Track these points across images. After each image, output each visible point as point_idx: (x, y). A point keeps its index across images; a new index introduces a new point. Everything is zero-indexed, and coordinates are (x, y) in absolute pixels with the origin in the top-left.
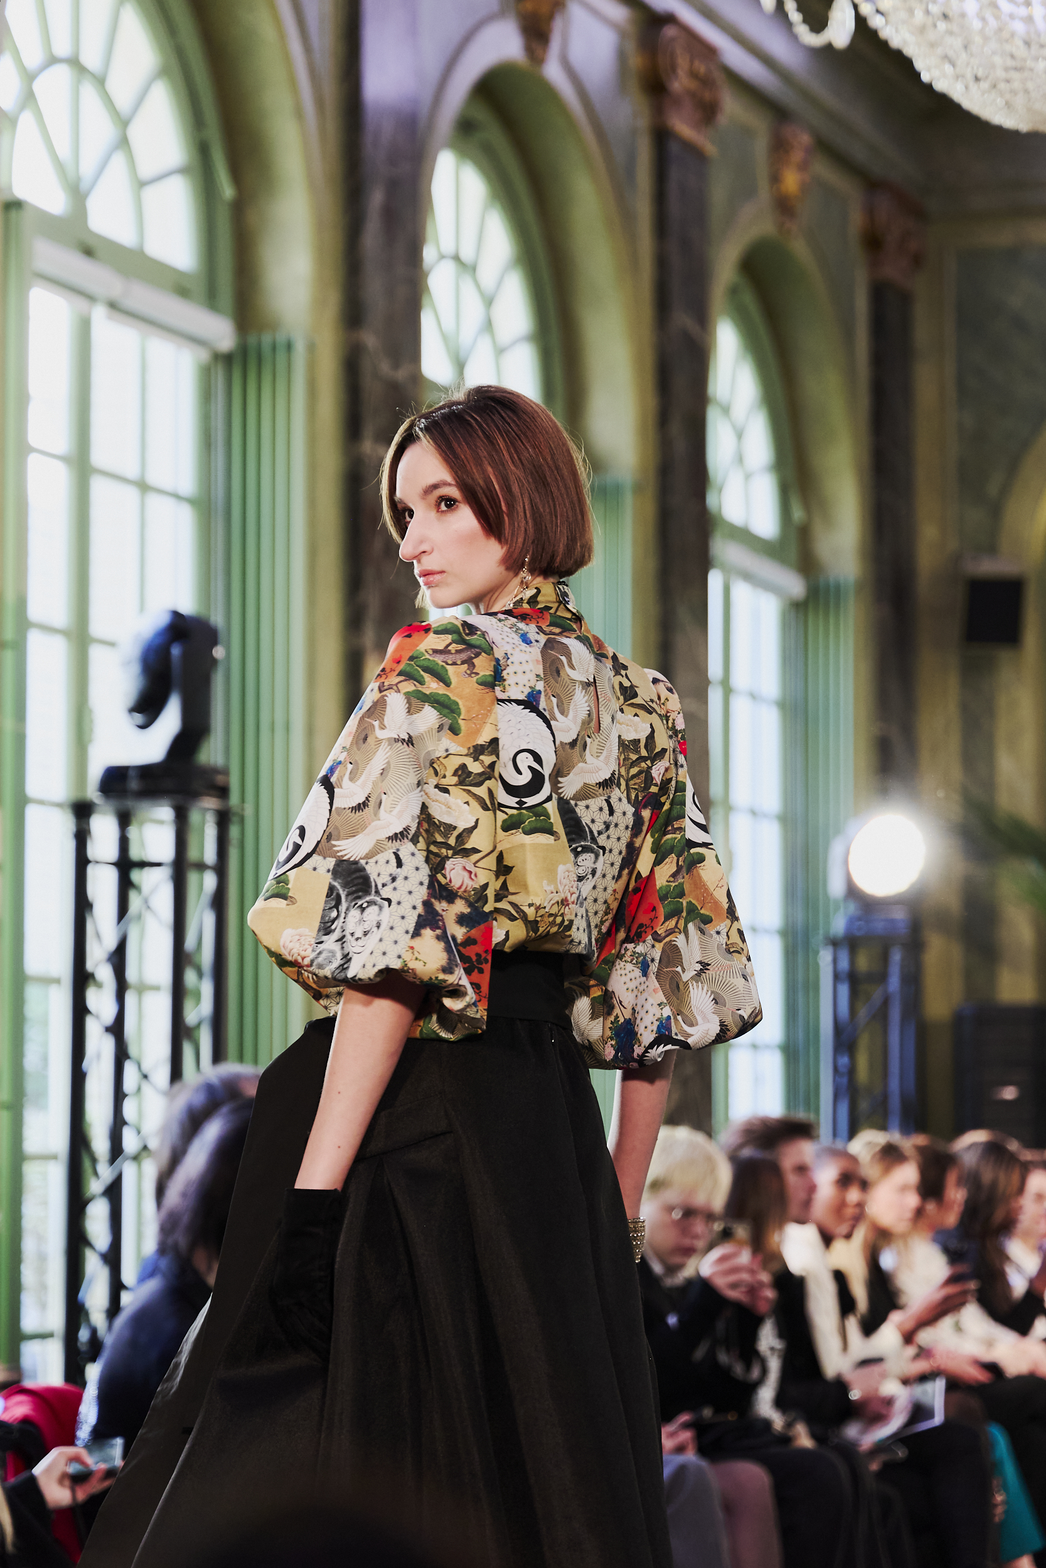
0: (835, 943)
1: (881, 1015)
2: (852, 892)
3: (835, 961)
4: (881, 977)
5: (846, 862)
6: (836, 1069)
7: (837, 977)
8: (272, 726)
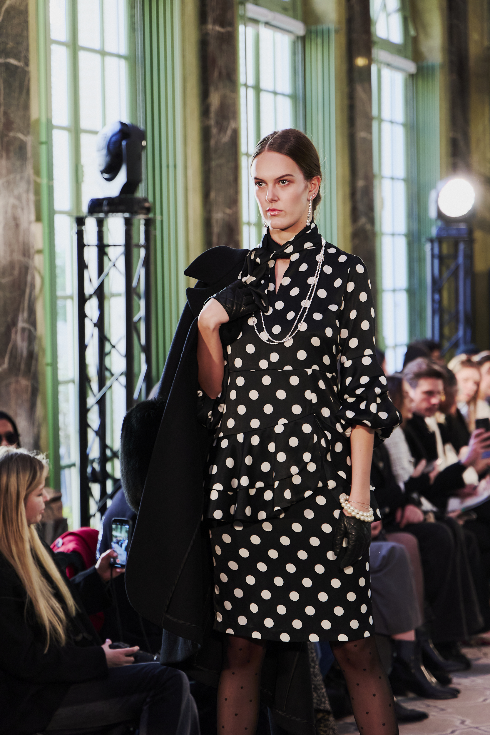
0: (432, 241)
1: (455, 274)
2: (440, 215)
3: (432, 249)
4: (455, 256)
5: (437, 202)
6: (433, 301)
7: (433, 256)
8: (168, 166)
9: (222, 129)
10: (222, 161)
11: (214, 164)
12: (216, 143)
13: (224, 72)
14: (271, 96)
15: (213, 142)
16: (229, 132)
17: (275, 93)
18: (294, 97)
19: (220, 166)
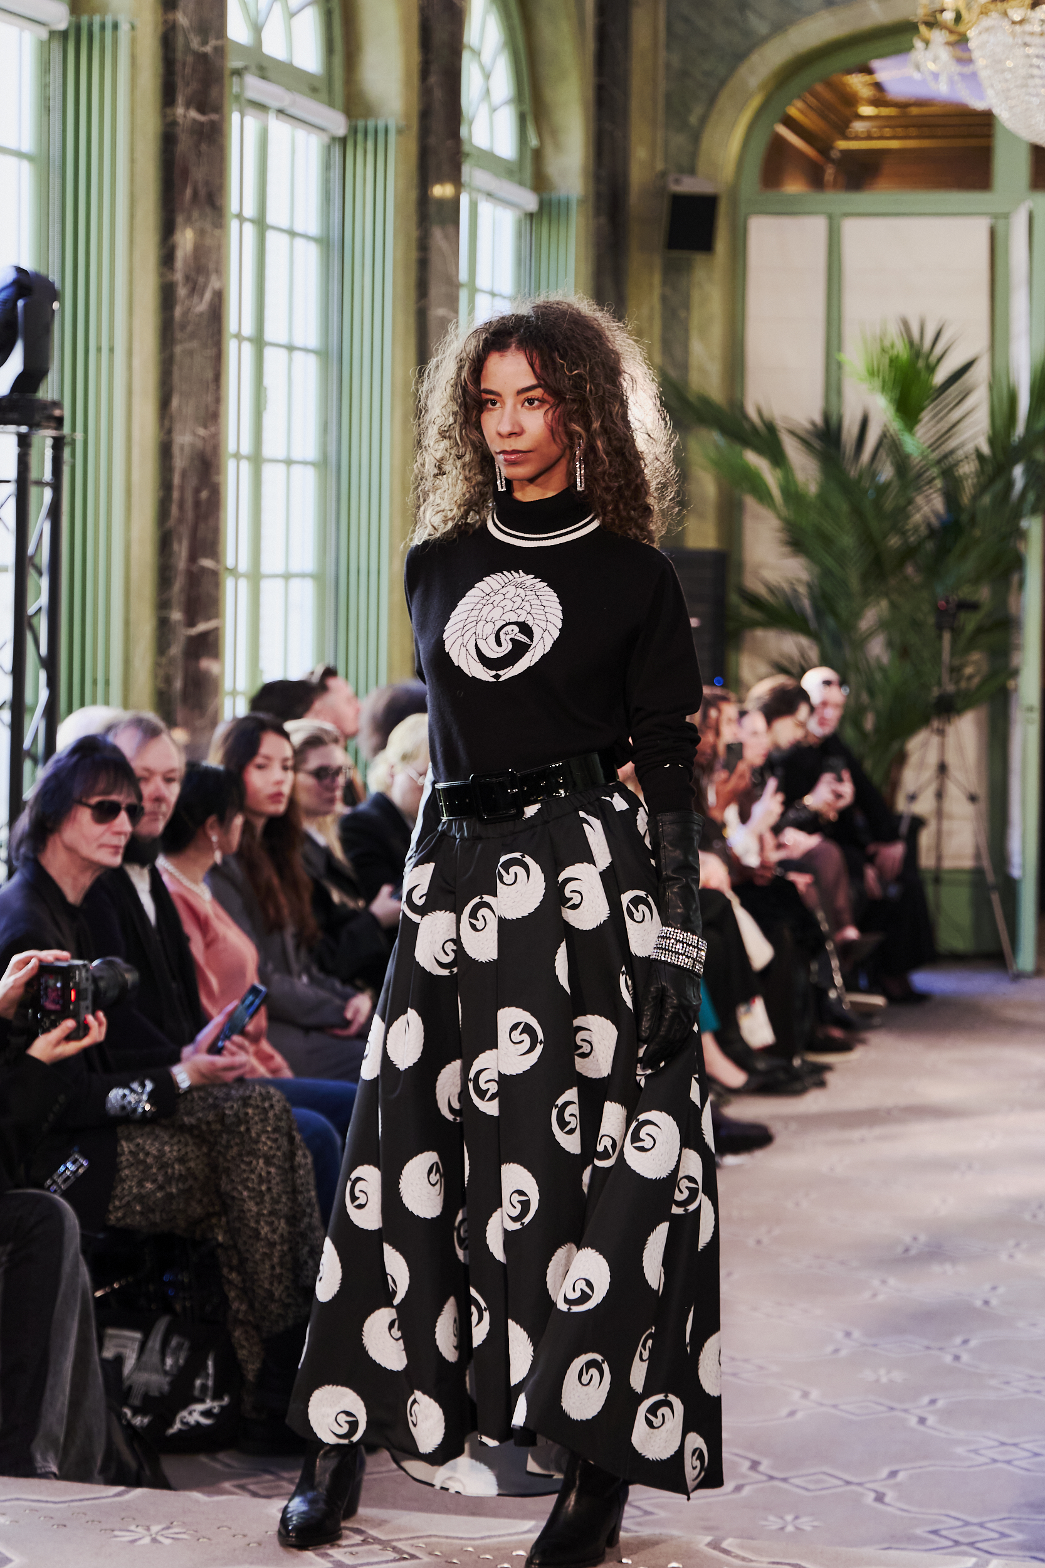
8: (99, 349)
9: (195, 289)
10: (194, 344)
11: (178, 349)
12: (186, 313)
13: (202, 192)
14: (285, 238)
15: (178, 312)
16: (208, 296)
17: (292, 234)
18: (324, 242)
19: (191, 353)
